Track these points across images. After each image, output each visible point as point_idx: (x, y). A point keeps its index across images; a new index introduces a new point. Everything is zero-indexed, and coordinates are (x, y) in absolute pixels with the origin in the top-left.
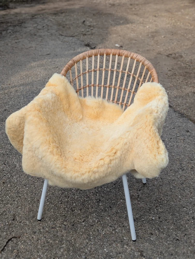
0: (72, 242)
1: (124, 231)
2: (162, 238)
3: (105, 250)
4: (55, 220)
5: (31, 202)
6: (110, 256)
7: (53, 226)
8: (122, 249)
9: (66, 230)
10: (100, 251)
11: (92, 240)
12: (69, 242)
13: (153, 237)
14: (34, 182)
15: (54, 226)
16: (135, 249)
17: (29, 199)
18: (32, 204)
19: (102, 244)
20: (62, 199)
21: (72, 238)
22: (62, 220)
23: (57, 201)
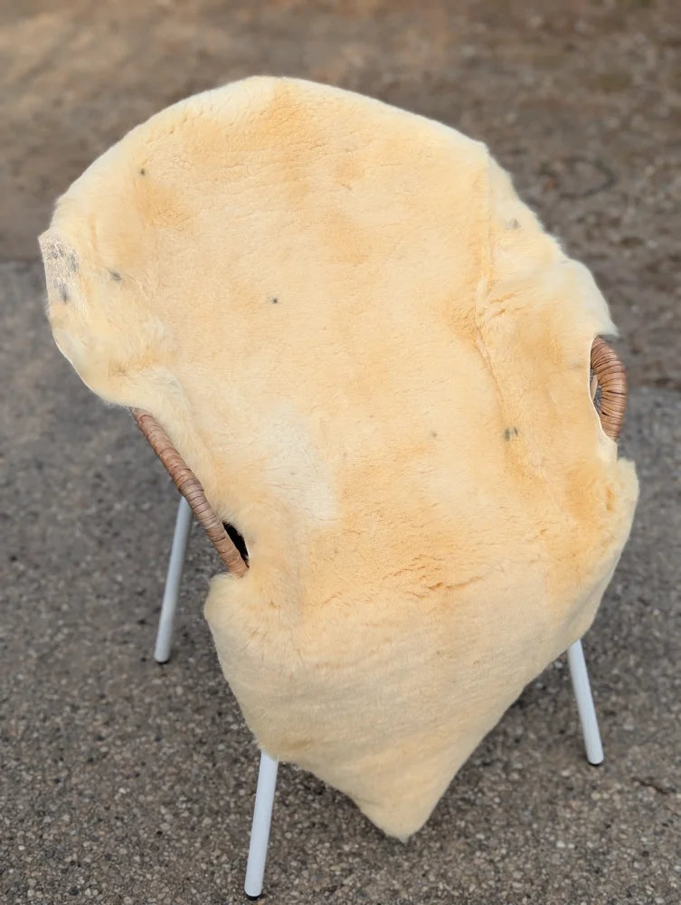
0: (445, 890)
1: (537, 755)
2: (648, 706)
3: (561, 845)
4: (304, 863)
5: (142, 855)
6: (594, 852)
7: (324, 885)
8: (597, 809)
9: (380, 868)
10: (556, 860)
11: (493, 842)
12: (437, 897)
13: (624, 720)
14: (57, 781)
15: (326, 882)
16: (627, 785)
17: (123, 851)
18: (155, 859)
19: (533, 835)
20: (236, 779)
21: (432, 878)
22: (327, 845)
23: (226, 794)
